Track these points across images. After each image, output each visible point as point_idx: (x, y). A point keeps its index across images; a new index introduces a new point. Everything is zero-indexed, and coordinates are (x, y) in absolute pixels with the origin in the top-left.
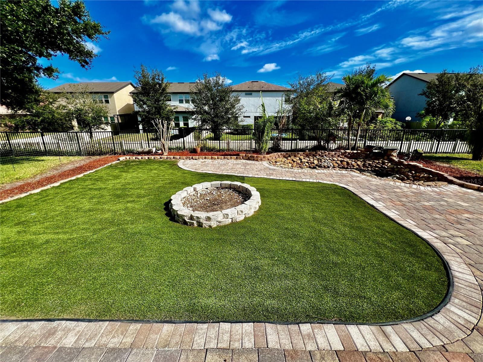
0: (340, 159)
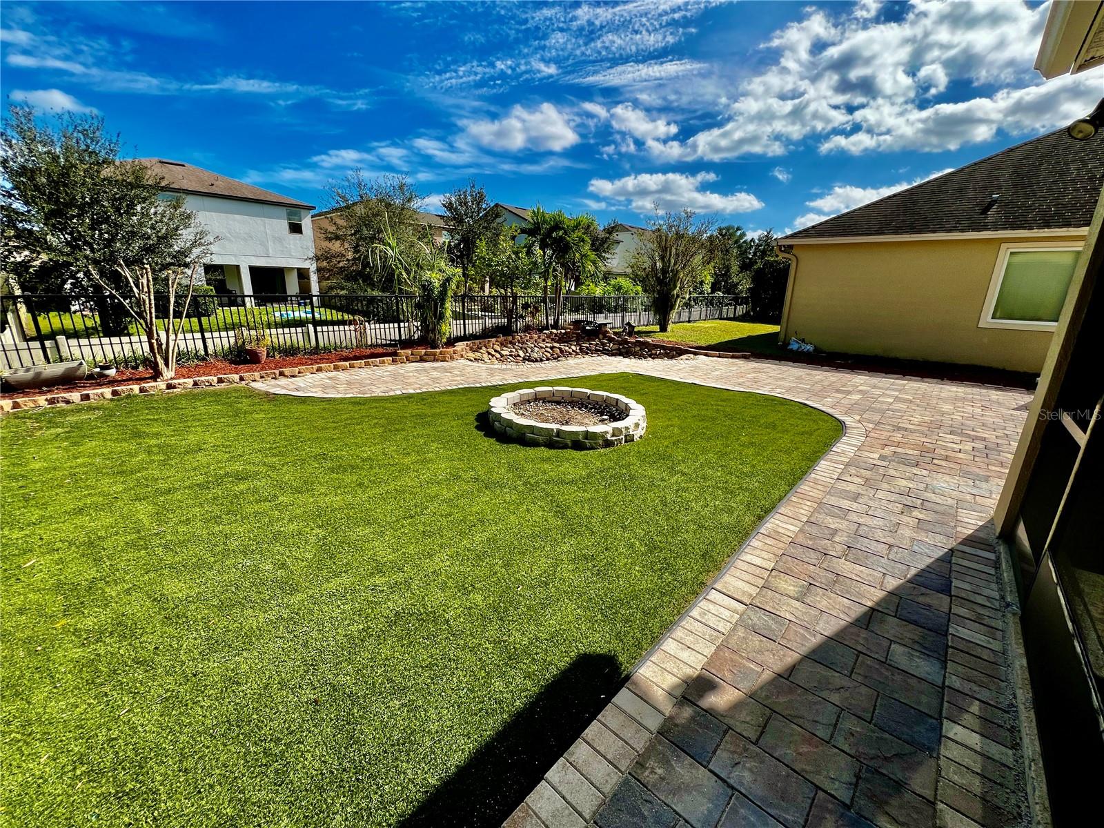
0: (549, 345)
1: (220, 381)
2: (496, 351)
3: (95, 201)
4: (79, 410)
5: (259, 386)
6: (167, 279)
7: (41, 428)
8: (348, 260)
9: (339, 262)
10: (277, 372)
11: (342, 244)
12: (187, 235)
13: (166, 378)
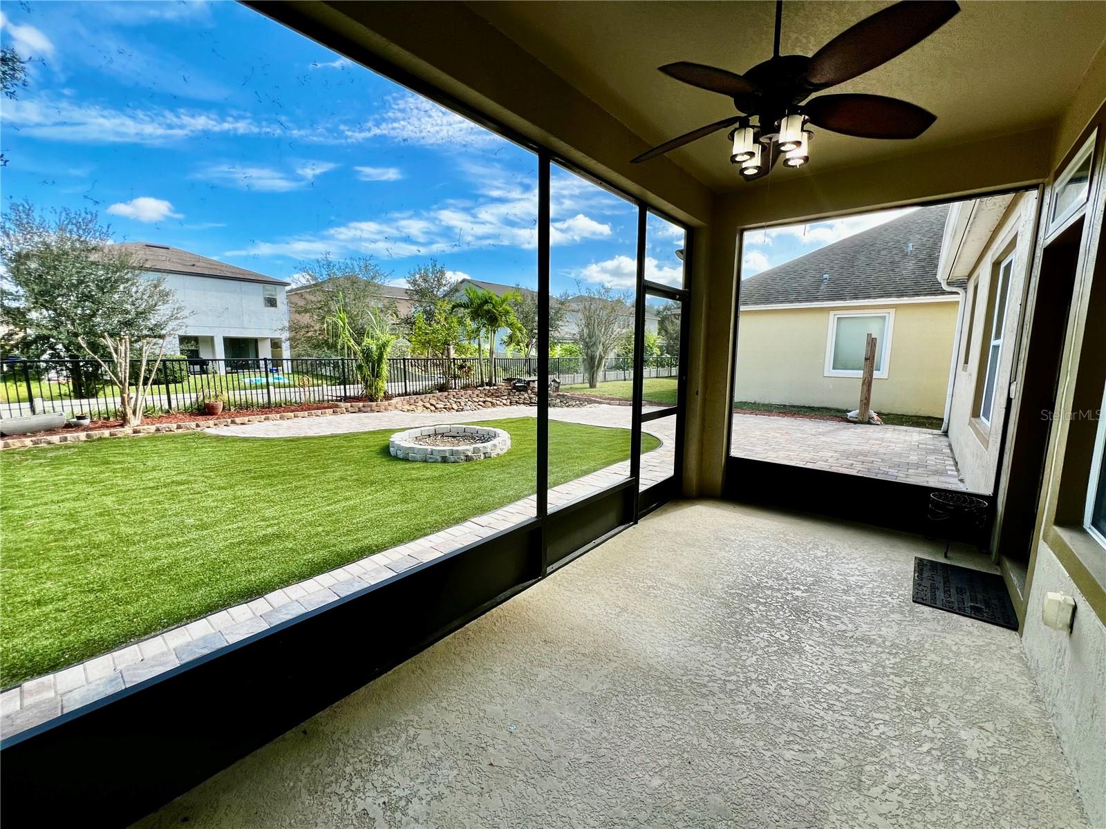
1: (179, 427)
2: (431, 405)
3: (81, 282)
4: (58, 448)
5: (213, 431)
6: (141, 349)
7: (27, 460)
8: (315, 331)
9: (308, 332)
10: (229, 420)
11: (311, 317)
12: (163, 311)
13: (132, 425)
